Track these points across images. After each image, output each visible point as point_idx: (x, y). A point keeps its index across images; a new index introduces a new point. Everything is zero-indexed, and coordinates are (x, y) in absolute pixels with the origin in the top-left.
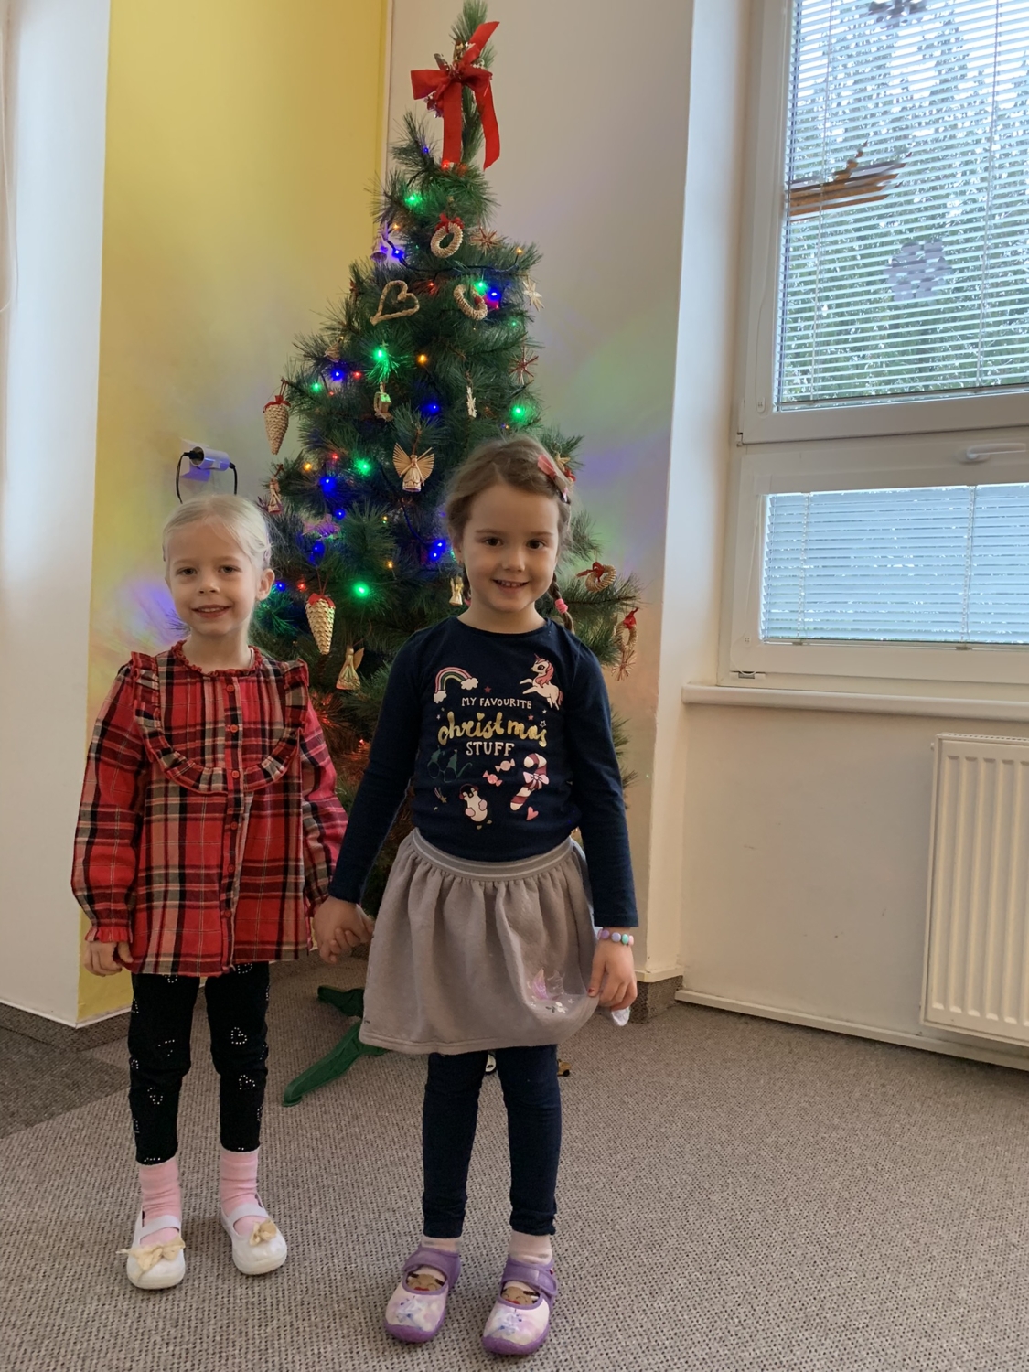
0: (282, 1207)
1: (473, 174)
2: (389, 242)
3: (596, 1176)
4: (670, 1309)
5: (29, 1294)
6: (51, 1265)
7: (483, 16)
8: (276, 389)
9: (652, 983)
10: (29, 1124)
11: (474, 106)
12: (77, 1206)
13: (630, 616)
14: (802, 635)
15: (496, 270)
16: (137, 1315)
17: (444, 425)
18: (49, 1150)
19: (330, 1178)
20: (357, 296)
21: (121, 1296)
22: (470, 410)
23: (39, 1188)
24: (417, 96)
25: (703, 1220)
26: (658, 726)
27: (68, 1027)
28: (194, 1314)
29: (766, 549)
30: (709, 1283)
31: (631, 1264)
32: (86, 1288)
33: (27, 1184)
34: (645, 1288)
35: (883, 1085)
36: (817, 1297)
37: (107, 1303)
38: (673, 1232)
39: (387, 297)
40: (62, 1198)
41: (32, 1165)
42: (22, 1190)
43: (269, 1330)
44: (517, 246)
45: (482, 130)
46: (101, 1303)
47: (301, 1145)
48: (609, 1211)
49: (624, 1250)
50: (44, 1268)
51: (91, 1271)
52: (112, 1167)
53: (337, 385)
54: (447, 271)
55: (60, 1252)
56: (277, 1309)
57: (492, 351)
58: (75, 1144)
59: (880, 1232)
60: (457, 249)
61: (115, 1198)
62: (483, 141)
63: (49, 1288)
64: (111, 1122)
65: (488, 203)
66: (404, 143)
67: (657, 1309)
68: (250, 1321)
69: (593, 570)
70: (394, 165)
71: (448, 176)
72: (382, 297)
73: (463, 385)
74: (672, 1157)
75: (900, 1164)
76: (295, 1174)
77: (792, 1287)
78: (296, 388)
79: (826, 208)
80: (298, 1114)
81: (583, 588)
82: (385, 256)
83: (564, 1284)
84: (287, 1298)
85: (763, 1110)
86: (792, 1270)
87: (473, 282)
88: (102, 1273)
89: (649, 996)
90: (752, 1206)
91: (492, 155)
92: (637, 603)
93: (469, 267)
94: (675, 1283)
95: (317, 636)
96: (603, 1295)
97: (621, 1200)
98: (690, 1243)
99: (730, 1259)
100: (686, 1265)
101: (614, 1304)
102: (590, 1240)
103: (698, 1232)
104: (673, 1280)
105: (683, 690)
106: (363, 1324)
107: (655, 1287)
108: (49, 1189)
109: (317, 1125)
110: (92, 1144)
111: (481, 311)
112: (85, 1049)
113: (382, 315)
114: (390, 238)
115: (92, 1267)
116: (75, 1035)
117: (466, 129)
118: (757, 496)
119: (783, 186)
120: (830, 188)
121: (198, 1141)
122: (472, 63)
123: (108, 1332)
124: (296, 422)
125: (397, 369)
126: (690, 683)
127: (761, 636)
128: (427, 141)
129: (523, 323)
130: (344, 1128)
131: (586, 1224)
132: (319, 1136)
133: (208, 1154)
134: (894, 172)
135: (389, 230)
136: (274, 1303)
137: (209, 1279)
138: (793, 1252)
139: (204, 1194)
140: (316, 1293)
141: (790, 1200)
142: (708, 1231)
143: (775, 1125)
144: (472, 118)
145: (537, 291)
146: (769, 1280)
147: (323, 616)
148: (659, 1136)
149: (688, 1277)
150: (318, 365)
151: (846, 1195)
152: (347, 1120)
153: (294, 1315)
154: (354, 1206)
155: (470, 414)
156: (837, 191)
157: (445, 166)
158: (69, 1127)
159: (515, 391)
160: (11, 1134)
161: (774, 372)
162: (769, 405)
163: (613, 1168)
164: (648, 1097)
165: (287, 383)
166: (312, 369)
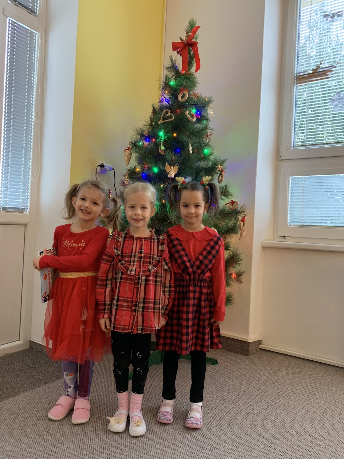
1: (192, 75)
2: (164, 97)
4: (258, 456)
5: (46, 440)
6: (53, 431)
7: (195, 24)
8: (128, 145)
9: (251, 342)
10: (46, 383)
11: (192, 53)
13: (243, 218)
14: (303, 224)
15: (199, 105)
16: (80, 449)
17: (181, 156)
18: (52, 392)
20: (154, 114)
21: (75, 443)
22: (190, 151)
23: (49, 405)
24: (174, 50)
25: (269, 425)
26: (253, 255)
28: (99, 449)
29: (290, 195)
30: (271, 447)
31: (244, 440)
32: (64, 439)
33: (45, 403)
34: (249, 448)
35: (332, 380)
36: (309, 454)
37: (71, 444)
38: (259, 429)
39: (164, 115)
41: (47, 397)
42: (44, 405)
43: (123, 456)
44: (206, 97)
45: (194, 60)
46: (69, 444)
48: (236, 421)
49: (242, 435)
50: (51, 432)
51: (66, 434)
53: (147, 143)
54: (183, 106)
55: (56, 427)
56: (126, 449)
57: (198, 132)
58: (60, 390)
59: (331, 432)
60: (186, 99)
62: (195, 64)
63: (52, 439)
65: (196, 83)
66: (169, 65)
67: (253, 456)
68: (117, 453)
69: (231, 203)
70: (166, 72)
71: (183, 76)
72: (162, 115)
73: (188, 143)
74: (258, 403)
75: (338, 408)
77: (300, 450)
78: (134, 144)
79: (309, 81)
81: (227, 209)
82: (163, 101)
83: (221, 445)
84: (129, 445)
85: (289, 388)
86: (300, 444)
87: (191, 109)
88: (69, 434)
89: (250, 347)
90: (286, 421)
91: (198, 68)
92: (246, 214)
93: (190, 105)
94: (259, 447)
96: (235, 450)
97: (240, 417)
98: (265, 433)
99: (278, 439)
100: (263, 441)
101: (238, 453)
102: (230, 431)
103: (267, 429)
104: (259, 446)
105: (261, 242)
106: (154, 456)
107: (252, 448)
111: (194, 119)
113: (162, 121)
114: (165, 96)
115: (66, 432)
117: (189, 60)
118: (287, 177)
119: (295, 75)
120: (310, 75)
121: (100, 391)
122: (192, 39)
123: (71, 454)
124: (134, 155)
125: (167, 138)
126: (264, 240)
127: (288, 224)
128: (177, 64)
129: (208, 122)
131: (229, 425)
133: (103, 396)
134: (333, 69)
135: (164, 93)
136: (125, 447)
137: (104, 438)
138: (300, 438)
139: (102, 409)
140: (138, 444)
141: (299, 420)
142: (271, 429)
143: (294, 393)
144: (191, 57)
145: (212, 111)
146: (292, 447)
149: (264, 445)
150: (141, 137)
151: (319, 419)
153: (131, 452)
154: (151, 415)
155: (190, 152)
156: (313, 76)
157: (183, 72)
158: (59, 385)
159: (205, 144)
160: (40, 386)
161: (292, 136)
162: (290, 147)
163: (238, 406)
164: (250, 381)
165: (131, 143)
166: (139, 138)
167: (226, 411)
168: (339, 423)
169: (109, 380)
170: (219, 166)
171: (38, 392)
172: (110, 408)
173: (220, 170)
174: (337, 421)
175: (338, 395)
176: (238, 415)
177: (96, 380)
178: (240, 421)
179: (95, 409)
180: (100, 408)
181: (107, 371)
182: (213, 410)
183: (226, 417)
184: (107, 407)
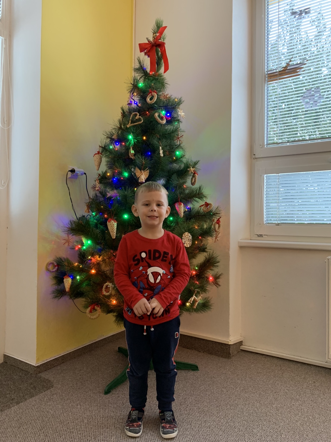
0: (102, 437)
1: (160, 76)
2: (133, 99)
3: (212, 422)
7: (162, 24)
8: (98, 149)
9: (232, 345)
10: (18, 403)
11: (160, 53)
12: (31, 437)
13: (218, 220)
14: (279, 222)
15: (169, 107)
17: (152, 160)
18: (23, 414)
19: (119, 424)
20: (123, 117)
22: (161, 154)
23: (19, 430)
24: (141, 51)
26: (230, 255)
27: (33, 366)
29: (265, 193)
35: (314, 382)
39: (133, 118)
40: (26, 434)
41: (17, 420)
42: (13, 430)
44: (176, 98)
45: (163, 61)
47: (110, 410)
48: (217, 437)
52: (44, 421)
53: (118, 147)
54: (152, 108)
57: (168, 134)
58: (33, 411)
60: (155, 101)
61: (44, 434)
62: (163, 65)
64: (45, 402)
65: (166, 84)
66: (137, 67)
69: (205, 205)
70: (134, 74)
71: (152, 77)
72: (131, 118)
73: (158, 146)
74: (240, 414)
75: (321, 415)
76: (107, 423)
78: (104, 148)
79: (280, 79)
80: (109, 398)
81: (202, 211)
82: (132, 104)
85: (272, 393)
87: (161, 111)
89: (231, 349)
90: (268, 434)
91: (166, 69)
92: (220, 216)
93: (159, 106)
95: (111, 233)
97: (221, 432)
105: (238, 242)
108: (22, 430)
109: (115, 402)
110: (38, 411)
111: (164, 121)
112: (39, 373)
113: (131, 124)
114: (133, 98)
116: (35, 368)
117: (157, 61)
118: (261, 175)
119: (265, 73)
120: (281, 73)
121: (74, 410)
122: (159, 40)
124: (104, 160)
125: (136, 142)
126: (241, 240)
127: (265, 223)
128: (145, 65)
129: (179, 123)
130: (125, 403)
132: (116, 407)
133: (77, 415)
134: (302, 66)
135: (133, 95)
139: (75, 431)
143: (276, 399)
144: (159, 58)
145: (183, 112)
147: (113, 226)
148: (235, 405)
150: (111, 140)
152: (126, 399)
155: (161, 156)
156: (283, 73)
157: (151, 73)
158: (31, 404)
159: (177, 146)
160: (11, 407)
161: (265, 134)
162: (264, 145)
163: (219, 419)
164: (231, 388)
165: (101, 147)
166: (108, 143)
167: (206, 425)
168: (323, 433)
169: (85, 396)
170: (191, 169)
171: (9, 414)
172: (84, 430)
173: (192, 173)
174: (320, 430)
175: (321, 399)
176: (218, 430)
177: (71, 396)
178: (220, 437)
179: (68, 432)
180: (73, 430)
181: (84, 385)
182: (192, 426)
183: (206, 433)
184: (81, 428)
